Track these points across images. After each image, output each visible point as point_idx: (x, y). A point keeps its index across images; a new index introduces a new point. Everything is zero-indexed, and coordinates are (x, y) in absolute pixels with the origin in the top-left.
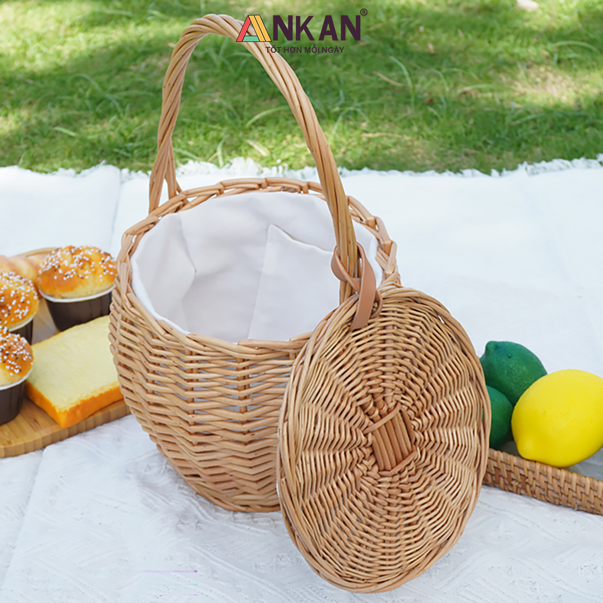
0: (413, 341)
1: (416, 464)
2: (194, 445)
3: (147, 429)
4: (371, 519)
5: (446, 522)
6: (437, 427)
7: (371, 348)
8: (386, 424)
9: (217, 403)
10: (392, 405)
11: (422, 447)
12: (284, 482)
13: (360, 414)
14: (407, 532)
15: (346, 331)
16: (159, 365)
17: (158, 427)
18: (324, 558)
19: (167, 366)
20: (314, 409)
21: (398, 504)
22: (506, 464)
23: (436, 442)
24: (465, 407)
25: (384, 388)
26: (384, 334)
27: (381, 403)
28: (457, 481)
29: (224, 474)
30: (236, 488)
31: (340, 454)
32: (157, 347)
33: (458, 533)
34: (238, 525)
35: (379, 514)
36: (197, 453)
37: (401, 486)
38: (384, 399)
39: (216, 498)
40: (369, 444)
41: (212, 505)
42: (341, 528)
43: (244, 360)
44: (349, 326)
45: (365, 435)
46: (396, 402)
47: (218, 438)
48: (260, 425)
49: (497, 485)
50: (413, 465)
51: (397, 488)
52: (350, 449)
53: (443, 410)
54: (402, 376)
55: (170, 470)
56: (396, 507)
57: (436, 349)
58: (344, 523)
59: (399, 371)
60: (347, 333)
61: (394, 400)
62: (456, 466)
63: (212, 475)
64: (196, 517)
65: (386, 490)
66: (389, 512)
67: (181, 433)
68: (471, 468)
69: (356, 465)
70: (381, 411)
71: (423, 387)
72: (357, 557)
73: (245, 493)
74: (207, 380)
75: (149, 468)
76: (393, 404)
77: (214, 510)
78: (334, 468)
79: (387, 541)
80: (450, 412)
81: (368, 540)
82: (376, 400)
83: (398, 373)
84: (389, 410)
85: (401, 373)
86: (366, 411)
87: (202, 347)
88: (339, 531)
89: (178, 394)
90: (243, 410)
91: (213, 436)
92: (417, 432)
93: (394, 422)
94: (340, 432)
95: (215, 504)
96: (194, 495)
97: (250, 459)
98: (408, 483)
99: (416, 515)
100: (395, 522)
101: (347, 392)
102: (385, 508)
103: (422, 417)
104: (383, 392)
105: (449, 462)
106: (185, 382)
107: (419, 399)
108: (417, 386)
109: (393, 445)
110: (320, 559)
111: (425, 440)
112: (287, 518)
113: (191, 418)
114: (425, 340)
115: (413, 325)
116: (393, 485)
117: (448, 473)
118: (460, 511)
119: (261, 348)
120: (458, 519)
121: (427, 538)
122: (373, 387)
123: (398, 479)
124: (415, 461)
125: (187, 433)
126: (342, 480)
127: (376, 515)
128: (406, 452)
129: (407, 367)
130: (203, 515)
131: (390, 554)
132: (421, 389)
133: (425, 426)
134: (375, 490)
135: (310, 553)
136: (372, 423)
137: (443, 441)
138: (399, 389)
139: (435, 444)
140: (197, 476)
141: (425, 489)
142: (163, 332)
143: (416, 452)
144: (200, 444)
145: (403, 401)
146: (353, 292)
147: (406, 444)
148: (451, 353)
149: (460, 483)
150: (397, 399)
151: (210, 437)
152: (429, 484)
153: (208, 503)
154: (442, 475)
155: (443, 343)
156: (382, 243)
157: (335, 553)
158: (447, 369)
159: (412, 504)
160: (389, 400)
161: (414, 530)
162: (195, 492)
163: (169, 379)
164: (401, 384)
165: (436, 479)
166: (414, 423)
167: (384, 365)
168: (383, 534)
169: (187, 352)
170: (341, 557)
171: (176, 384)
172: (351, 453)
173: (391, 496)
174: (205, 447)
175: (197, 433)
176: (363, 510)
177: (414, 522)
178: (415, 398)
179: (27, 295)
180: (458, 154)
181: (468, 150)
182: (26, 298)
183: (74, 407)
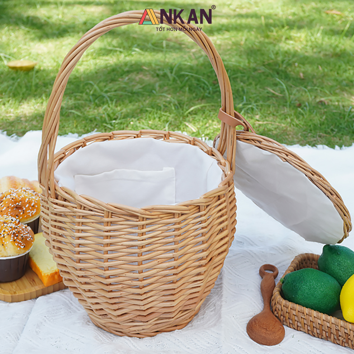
179: (36, 202)
180: (315, 136)
181: (321, 134)
182: (35, 204)
183: (53, 273)
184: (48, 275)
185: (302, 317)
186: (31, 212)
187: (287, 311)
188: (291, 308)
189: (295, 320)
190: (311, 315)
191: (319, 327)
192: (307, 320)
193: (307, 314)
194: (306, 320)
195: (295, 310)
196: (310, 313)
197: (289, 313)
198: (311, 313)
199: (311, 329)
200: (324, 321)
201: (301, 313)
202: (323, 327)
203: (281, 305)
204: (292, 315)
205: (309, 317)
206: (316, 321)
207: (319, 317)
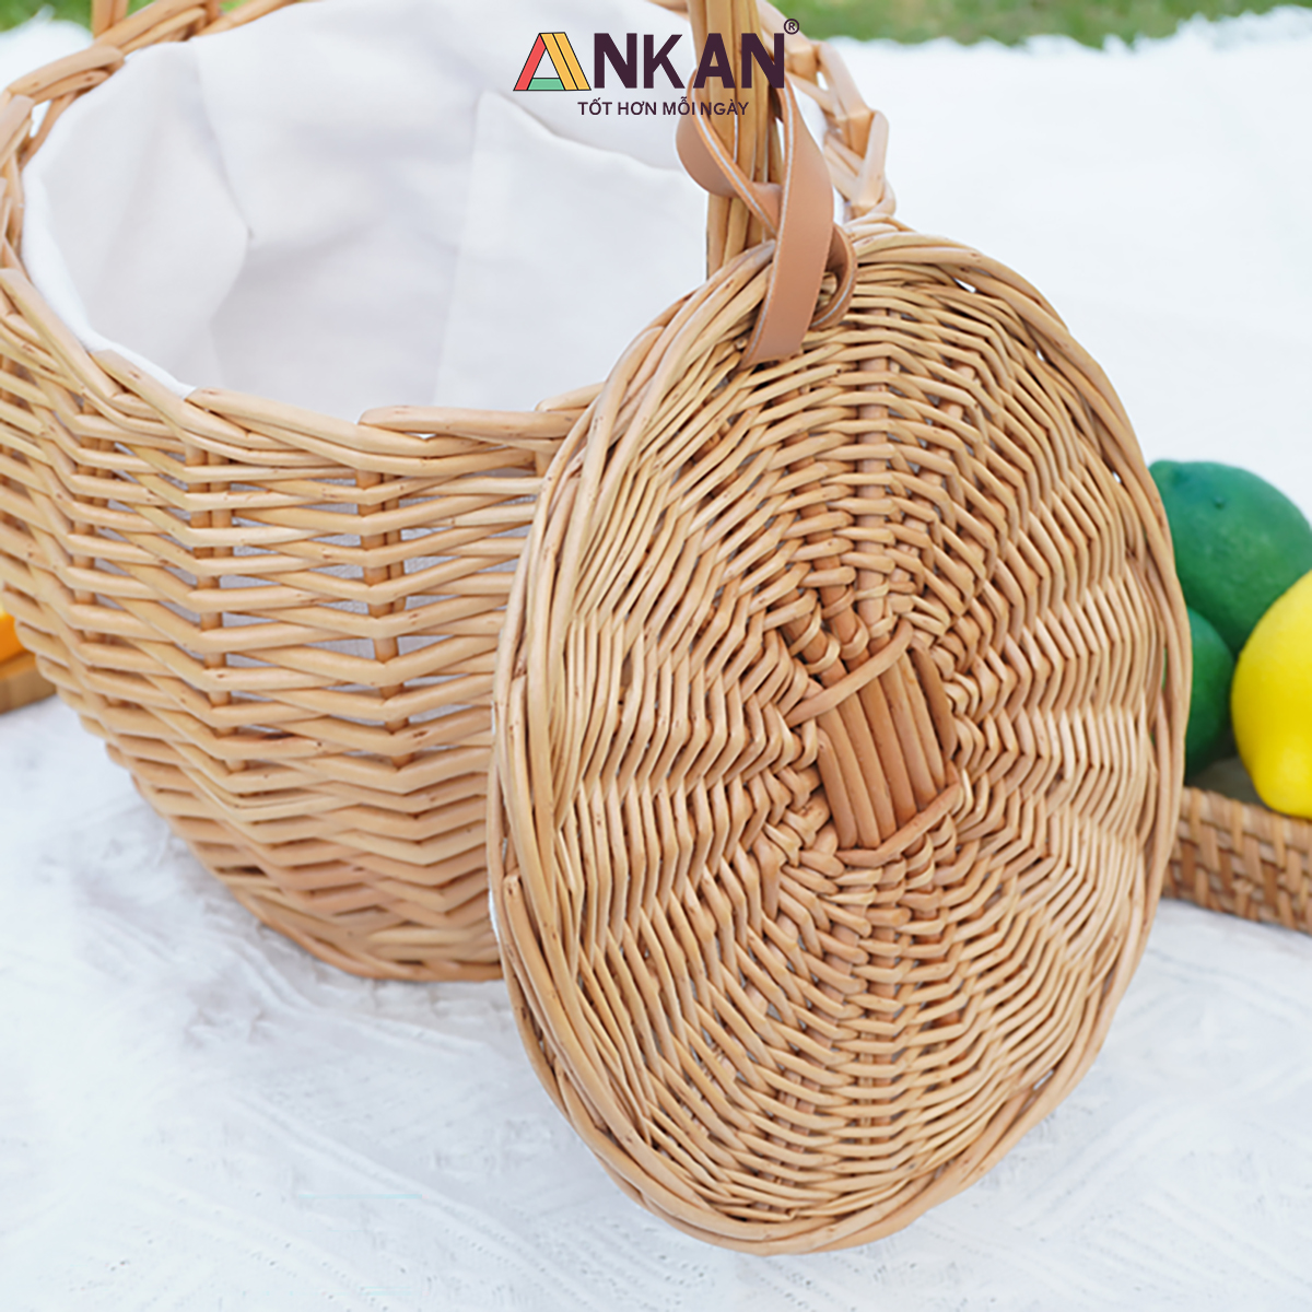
0: (952, 416)
1: (957, 827)
2: (230, 772)
3: (93, 724)
4: (813, 1009)
5: (1051, 1014)
6: (1026, 705)
7: (813, 432)
8: (863, 693)
9: (300, 630)
10: (882, 627)
11: (975, 770)
12: (516, 889)
13: (779, 658)
14: (928, 1050)
15: (730, 366)
16: (104, 504)
17: (116, 714)
18: (656, 1146)
19: (128, 507)
20: (619, 634)
21: (901, 959)
22: (1217, 828)
23: (1022, 753)
24: (1112, 644)
25: (858, 570)
26: (858, 388)
27: (849, 618)
28: (1084, 881)
29: (336, 863)
30: (378, 909)
31: (709, 793)
32: (96, 444)
33: (1086, 1046)
34: (387, 1023)
35: (839, 991)
36: (242, 796)
37: (910, 896)
38: (856, 606)
39: (320, 940)
40: (808, 759)
41: (308, 961)
42: (715, 1044)
43: (382, 479)
44: (742, 350)
45: (792, 730)
46: (895, 618)
47: (306, 747)
48: (441, 703)
49: (1185, 894)
50: (948, 829)
51: (899, 905)
52: (742, 774)
53: (1044, 652)
54: (915, 532)
55: (180, 855)
56: (894, 967)
57: (1024, 448)
58: (724, 1024)
59: (907, 516)
60: (730, 377)
61: (890, 613)
62: (1081, 833)
63: (297, 868)
64: (255, 999)
65: (864, 910)
66: (871, 986)
67: (187, 731)
68: (1128, 841)
69: (764, 830)
70: (847, 647)
71: (982, 572)
72: (767, 1136)
73: (407, 924)
74: (263, 548)
75: (117, 847)
76: (888, 623)
77: (312, 977)
78: (689, 839)
79: (866, 1079)
80: (1066, 659)
81: (804, 1080)
82: (829, 611)
83: (902, 523)
84: (876, 645)
85: (912, 524)
86: (796, 648)
87: (238, 434)
88: (707, 1051)
89: (172, 602)
90: (384, 650)
91: (290, 742)
92: (962, 720)
93: (888, 688)
94: (709, 716)
95: (317, 958)
96: (253, 930)
97: (416, 816)
98: (934, 888)
99: (957, 992)
100: (890, 1017)
101: (732, 579)
102: (858, 970)
103: (976, 672)
104: (853, 586)
105: (1062, 819)
106: (190, 558)
107: (969, 614)
108: (965, 569)
109: (886, 763)
110: (642, 1150)
111: (987, 748)
112: (527, 1013)
113: (211, 680)
114: (988, 416)
115: (951, 362)
116: (885, 897)
117: (1060, 856)
118: (1093, 977)
119: (439, 436)
120: (1087, 1002)
121: (993, 1063)
122: (818, 564)
123: (902, 876)
124: (954, 817)
125: (207, 731)
126: (718, 879)
127: (830, 997)
128: (928, 786)
129: (933, 504)
130: (277, 991)
131: (874, 1122)
132: (977, 580)
133: (989, 703)
134: (826, 913)
135: (608, 1132)
136: (816, 687)
137: (1045, 752)
138: (908, 577)
139: (1017, 760)
140: (254, 871)
141: (986, 908)
142: (108, 389)
143: (957, 786)
144: (249, 766)
145: (918, 618)
146: (754, 235)
147: (928, 759)
148: (1070, 467)
149: (1094, 889)
150: (900, 610)
151: (279, 742)
152: (999, 892)
153: (296, 954)
154: (1039, 861)
155: (1047, 430)
156: (840, 118)
157: (692, 1125)
158: (1055, 514)
159: (945, 958)
160: (873, 610)
161: (950, 1042)
162: (256, 922)
163: (140, 552)
164: (910, 559)
165: (1021, 874)
166: (954, 691)
167: (856, 491)
168: (853, 1056)
169: (189, 454)
170: (714, 1138)
171: (163, 566)
172: (747, 788)
173: (880, 933)
174: (266, 776)
175: (237, 732)
176: (788, 980)
177: (949, 1015)
178: (959, 609)
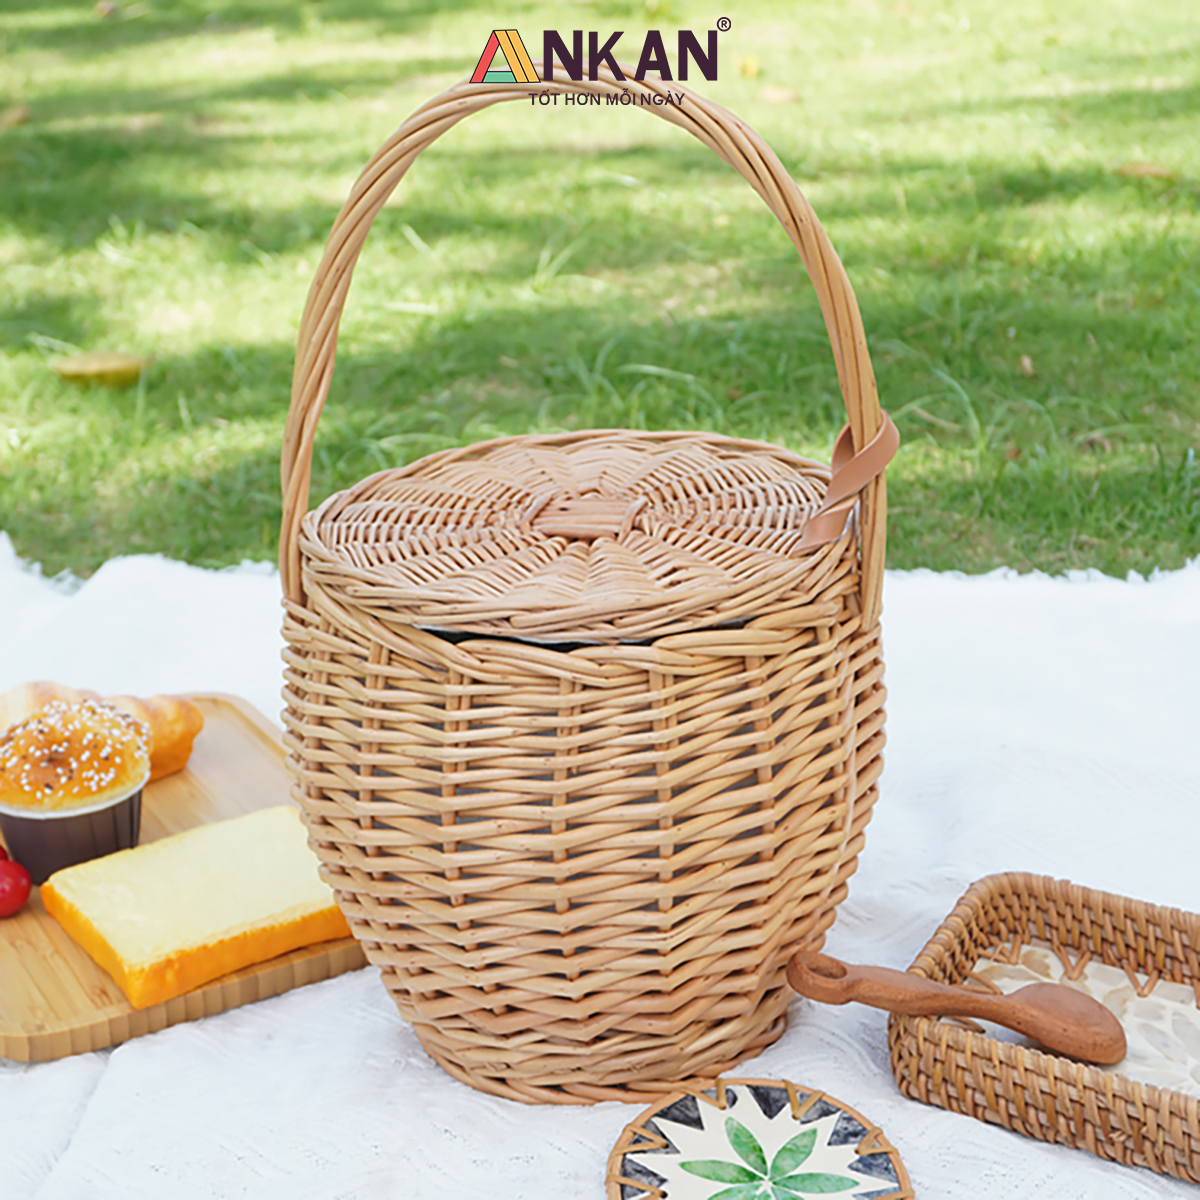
22: (1096, 1092)
49: (1080, 1144)
179: (118, 746)
180: (1063, 545)
181: (1084, 537)
182: (116, 752)
183: (159, 964)
184: (142, 970)
185: (987, 1071)
186: (96, 778)
187: (938, 1057)
188: (948, 1046)
189: (966, 1086)
190: (1014, 1064)
191: (1045, 1104)
192: (1004, 1080)
193: (1001, 1062)
194: (1000, 1081)
195: (963, 1052)
196: (1009, 1058)
197: (943, 1063)
198: (1016, 1058)
199: (1018, 1110)
200: (1058, 1083)
201: (982, 1058)
202: (1057, 1102)
203: (916, 1037)
204: (954, 1067)
205: (1010, 1070)
206: (1032, 1081)
207: (1039, 1067)
